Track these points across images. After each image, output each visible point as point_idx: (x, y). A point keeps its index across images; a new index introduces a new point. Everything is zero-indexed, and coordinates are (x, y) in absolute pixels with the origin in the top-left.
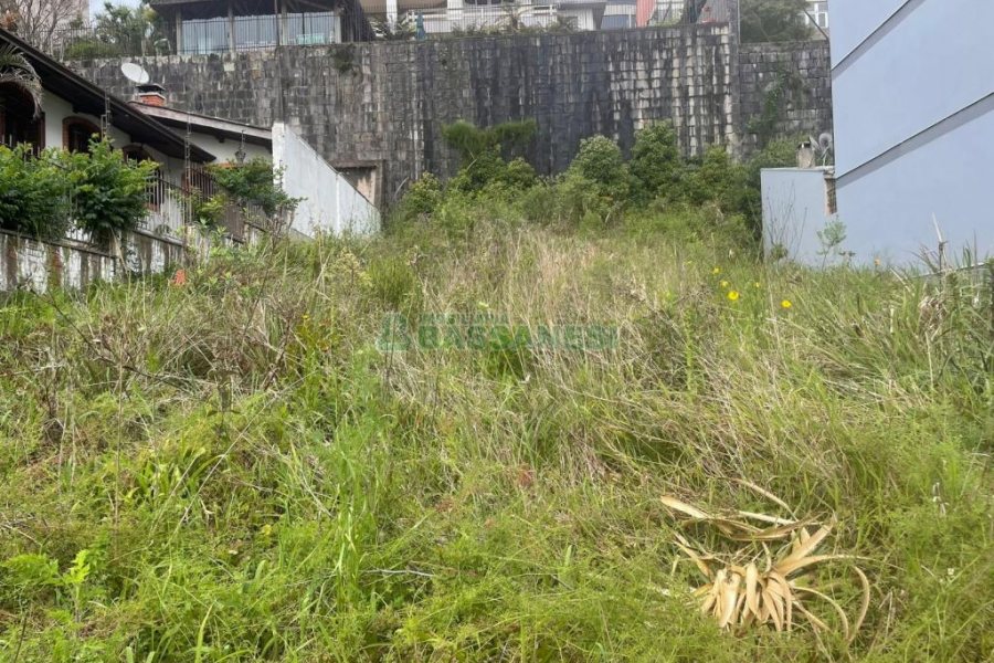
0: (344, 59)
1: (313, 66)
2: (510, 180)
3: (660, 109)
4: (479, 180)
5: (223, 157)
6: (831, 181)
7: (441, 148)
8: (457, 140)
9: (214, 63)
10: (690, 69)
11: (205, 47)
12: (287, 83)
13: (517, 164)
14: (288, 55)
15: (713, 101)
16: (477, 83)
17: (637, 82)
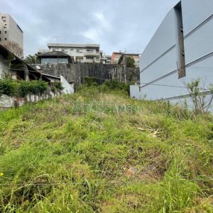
0: (68, 66)
1: (64, 67)
2: (95, 85)
3: (116, 76)
4: (89, 85)
5: (52, 81)
6: (140, 88)
7: (84, 80)
8: (86, 79)
9: (48, 65)
10: (120, 70)
11: (46, 63)
12: (59, 69)
13: (95, 83)
14: (60, 65)
15: (123, 75)
16: (89, 71)
17: (112, 72)
